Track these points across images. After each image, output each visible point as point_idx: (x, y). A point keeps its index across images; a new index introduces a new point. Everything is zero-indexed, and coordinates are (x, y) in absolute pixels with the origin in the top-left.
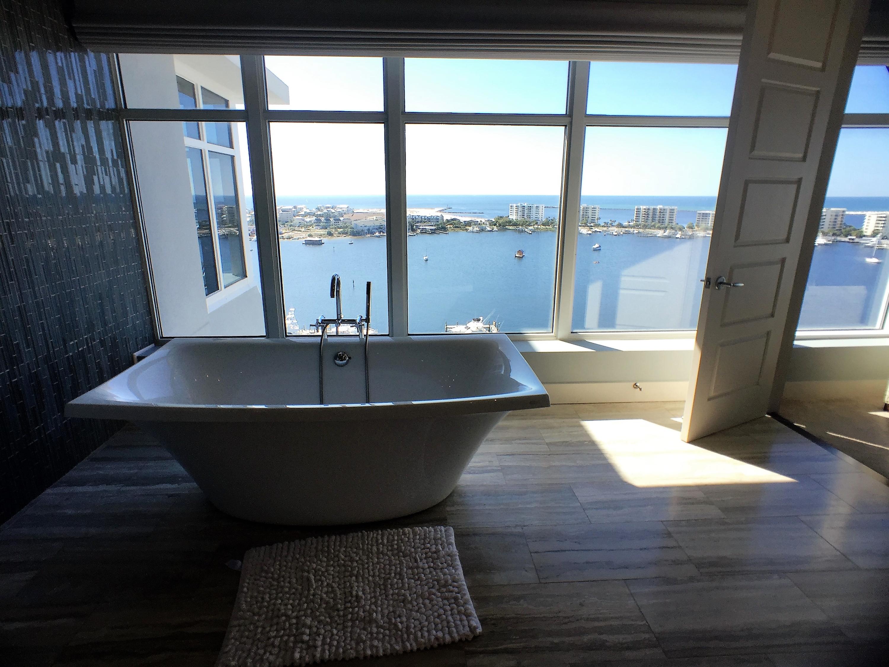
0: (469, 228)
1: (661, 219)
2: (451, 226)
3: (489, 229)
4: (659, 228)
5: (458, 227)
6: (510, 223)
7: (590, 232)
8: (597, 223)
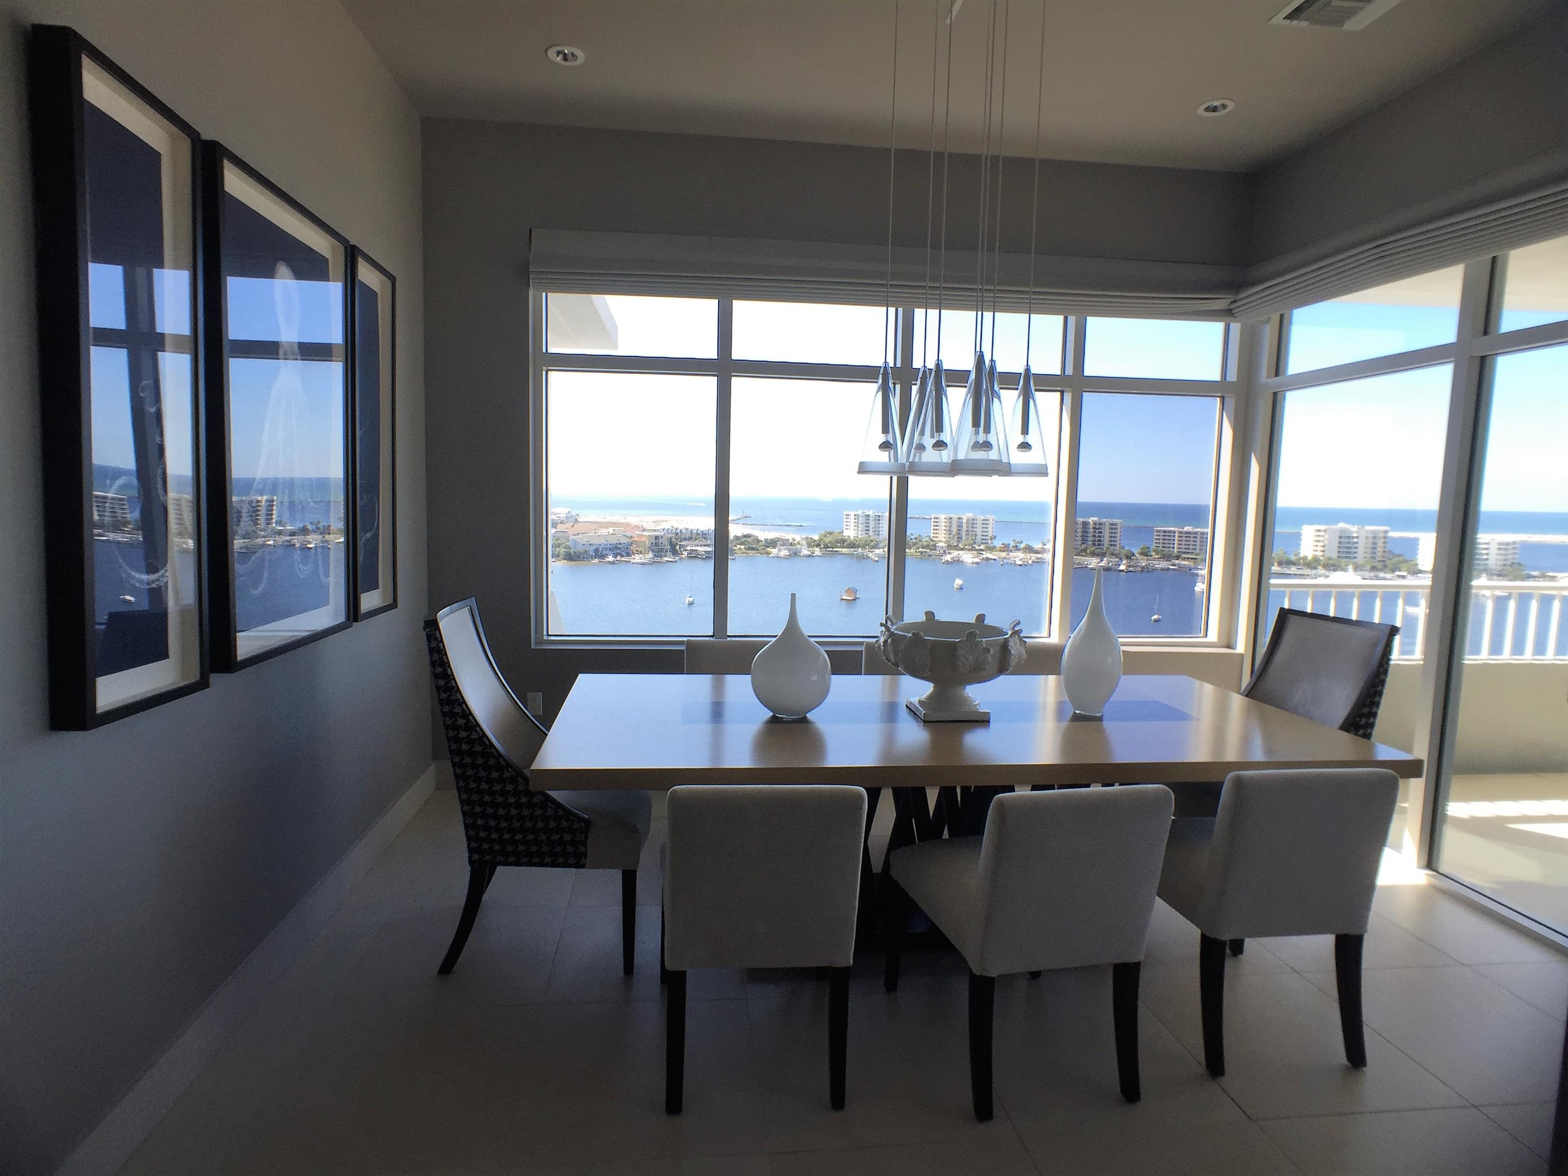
0: (773, 550)
1: (1097, 539)
2: (742, 547)
3: (805, 552)
4: (1093, 554)
5: (753, 549)
6: (843, 542)
7: (977, 560)
8: (990, 545)
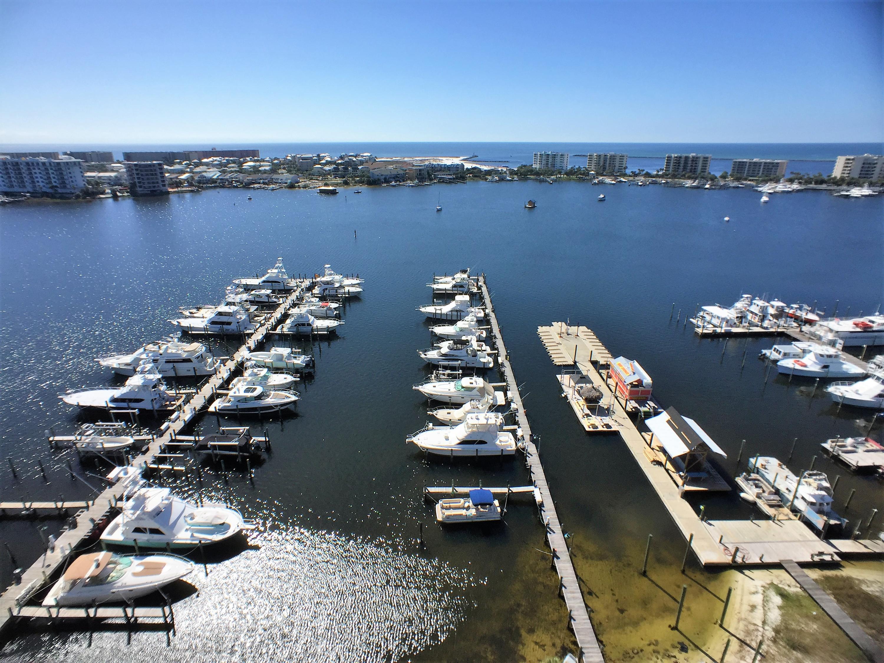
0: (489, 177)
1: (693, 168)
2: (471, 175)
3: (508, 178)
5: (477, 177)
6: (532, 172)
7: (614, 182)
8: (624, 172)
